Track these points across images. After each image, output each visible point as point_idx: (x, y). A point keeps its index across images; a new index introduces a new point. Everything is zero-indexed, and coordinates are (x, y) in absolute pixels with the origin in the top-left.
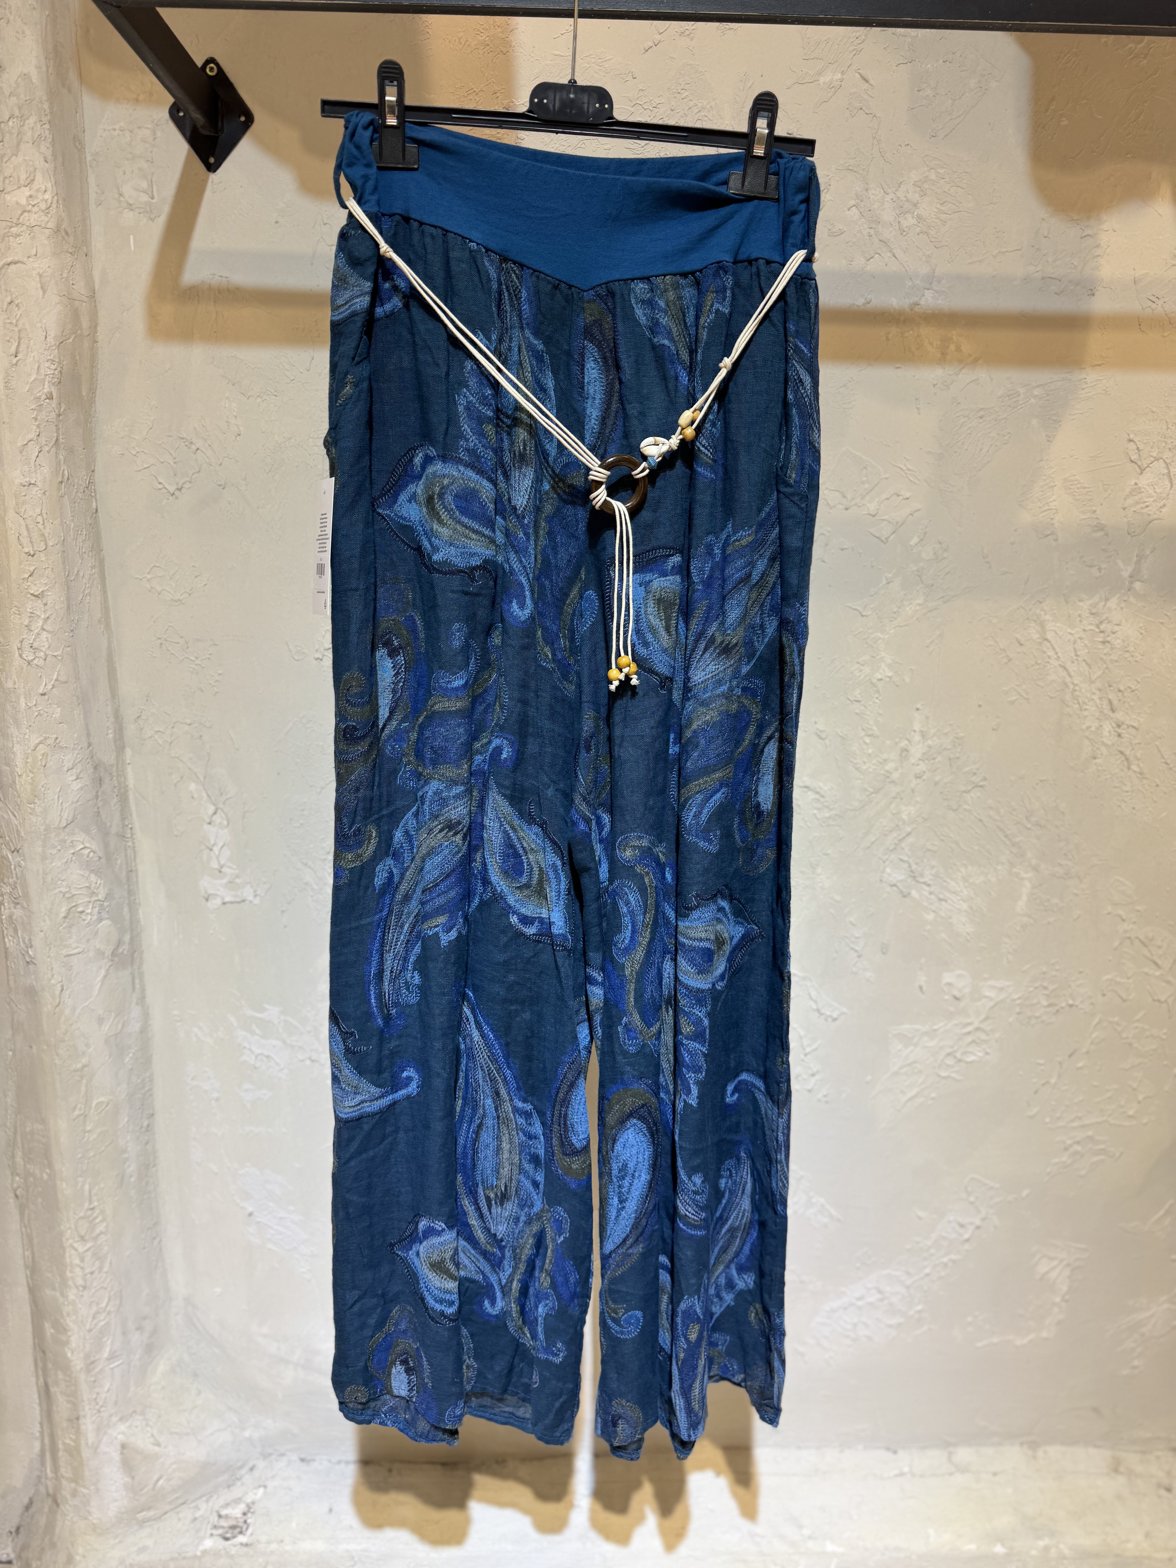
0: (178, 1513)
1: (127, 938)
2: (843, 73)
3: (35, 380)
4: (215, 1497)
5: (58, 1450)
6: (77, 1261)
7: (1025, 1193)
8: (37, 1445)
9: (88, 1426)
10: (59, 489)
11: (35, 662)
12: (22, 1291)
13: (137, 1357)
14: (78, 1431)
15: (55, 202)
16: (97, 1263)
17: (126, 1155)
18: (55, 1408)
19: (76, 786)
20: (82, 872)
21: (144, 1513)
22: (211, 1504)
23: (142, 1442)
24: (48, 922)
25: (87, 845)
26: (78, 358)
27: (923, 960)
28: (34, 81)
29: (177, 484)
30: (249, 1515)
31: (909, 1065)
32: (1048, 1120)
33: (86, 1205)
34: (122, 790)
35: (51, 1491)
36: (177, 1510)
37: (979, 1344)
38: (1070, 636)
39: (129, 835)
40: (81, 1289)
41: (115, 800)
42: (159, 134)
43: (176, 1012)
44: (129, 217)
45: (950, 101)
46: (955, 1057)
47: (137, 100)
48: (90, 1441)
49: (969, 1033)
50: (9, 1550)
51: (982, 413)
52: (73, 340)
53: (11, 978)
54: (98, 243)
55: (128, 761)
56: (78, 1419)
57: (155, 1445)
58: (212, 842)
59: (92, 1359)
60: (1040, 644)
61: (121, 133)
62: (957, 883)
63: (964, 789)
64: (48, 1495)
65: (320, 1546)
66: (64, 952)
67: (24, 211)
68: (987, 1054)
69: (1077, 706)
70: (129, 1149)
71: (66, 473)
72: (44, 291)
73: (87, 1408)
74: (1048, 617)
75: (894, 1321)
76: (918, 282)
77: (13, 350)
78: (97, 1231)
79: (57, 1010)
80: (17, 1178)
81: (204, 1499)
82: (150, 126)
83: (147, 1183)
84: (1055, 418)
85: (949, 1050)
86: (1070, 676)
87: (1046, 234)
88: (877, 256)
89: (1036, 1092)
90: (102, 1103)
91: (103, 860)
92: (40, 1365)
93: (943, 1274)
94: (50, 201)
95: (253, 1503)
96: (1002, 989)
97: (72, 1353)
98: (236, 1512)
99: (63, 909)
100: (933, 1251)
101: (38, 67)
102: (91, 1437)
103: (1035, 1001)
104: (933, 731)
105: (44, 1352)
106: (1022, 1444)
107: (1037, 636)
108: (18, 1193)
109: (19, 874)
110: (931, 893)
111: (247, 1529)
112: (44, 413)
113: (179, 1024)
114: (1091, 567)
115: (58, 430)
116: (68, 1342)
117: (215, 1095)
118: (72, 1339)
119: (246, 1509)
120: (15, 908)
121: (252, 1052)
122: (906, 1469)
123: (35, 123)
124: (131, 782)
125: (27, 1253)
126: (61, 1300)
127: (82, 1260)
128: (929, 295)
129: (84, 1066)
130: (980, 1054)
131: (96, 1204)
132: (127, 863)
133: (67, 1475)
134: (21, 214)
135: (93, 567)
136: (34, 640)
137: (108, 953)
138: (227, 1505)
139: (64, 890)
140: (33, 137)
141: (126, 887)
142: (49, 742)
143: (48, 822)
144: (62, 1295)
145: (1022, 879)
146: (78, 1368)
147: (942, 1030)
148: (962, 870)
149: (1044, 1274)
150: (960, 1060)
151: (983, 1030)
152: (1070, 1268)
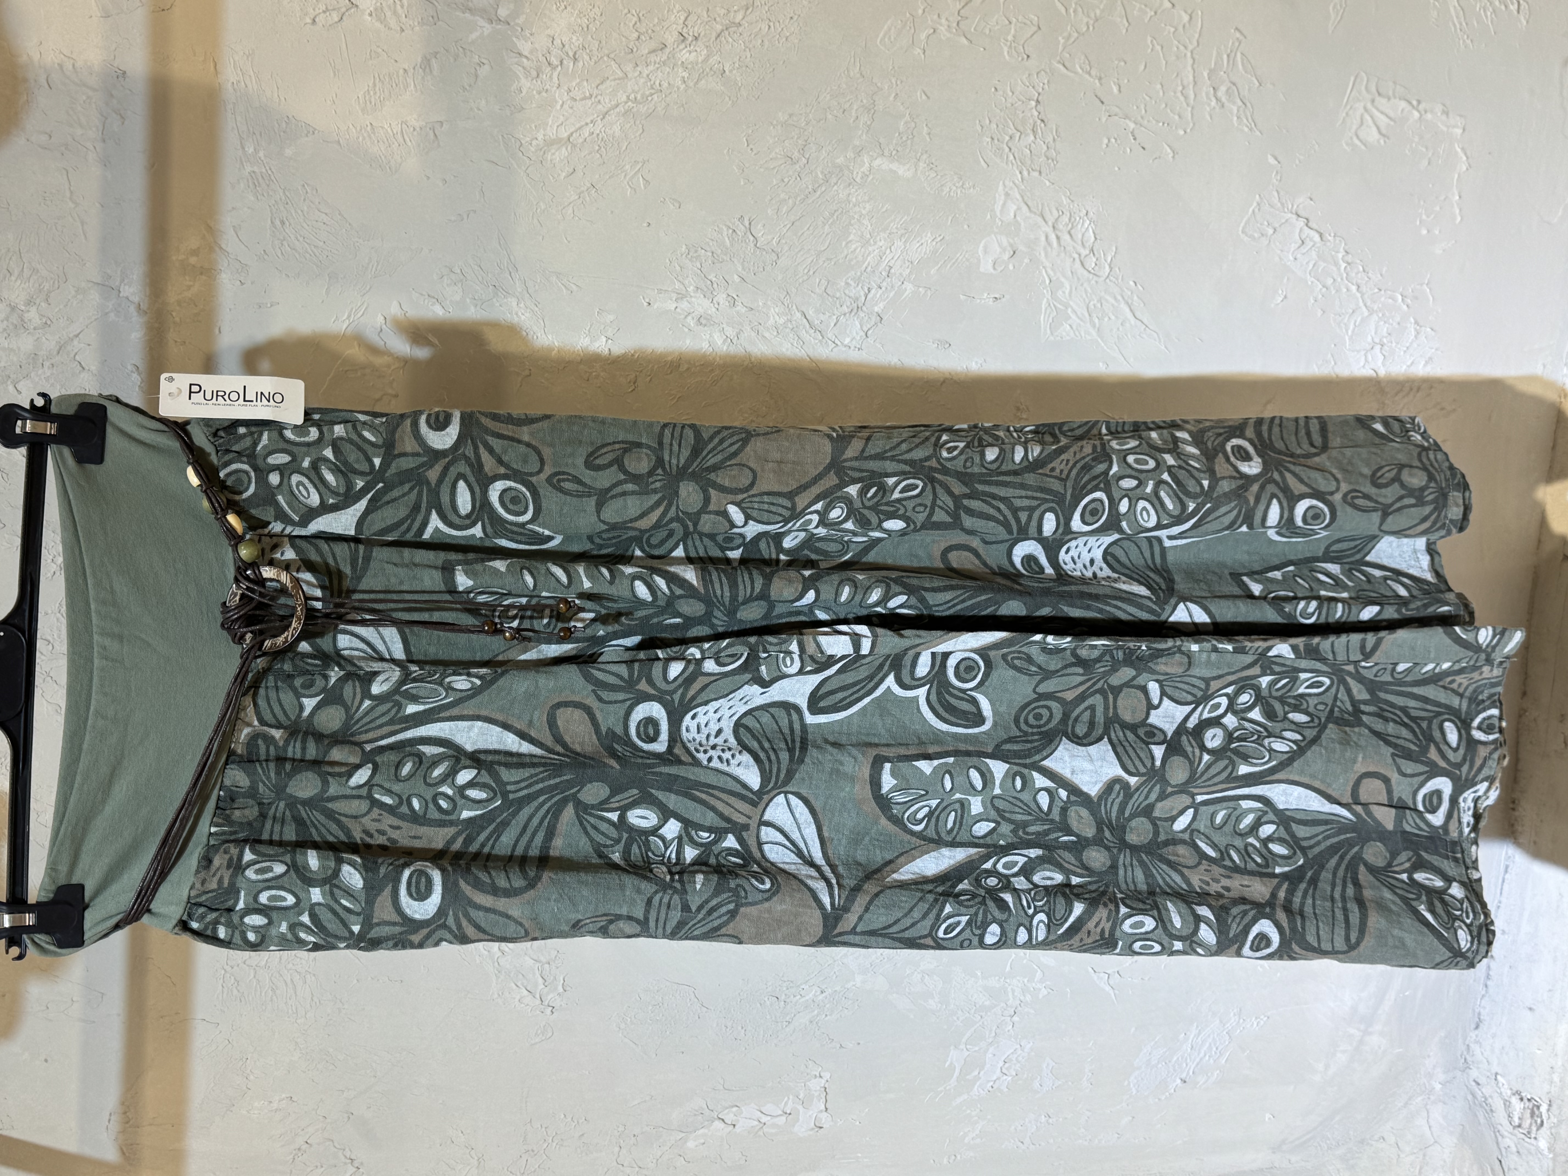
4: (1500, 1127)
22: (1506, 1133)
27: (963, 297)
29: (346, 1164)
30: (1523, 1095)
31: (1090, 315)
37: (1458, 220)
38: (566, 107)
46: (1086, 256)
51: (278, 223)
58: (756, 1123)
60: (574, 146)
63: (752, 245)
68: (1087, 214)
69: (655, 96)
74: (540, 137)
75: (1412, 329)
76: (110, 305)
81: (1500, 1138)
84: (284, 125)
85: (1078, 265)
86: (617, 106)
88: (77, 358)
89: (1143, 148)
93: (1360, 268)
95: (1511, 1088)
98: (1517, 1107)
103: (1028, 152)
104: (677, 285)
110: (880, 287)
111: (1535, 1100)
117: (1043, 1119)
119: (1517, 1097)
121: (998, 1078)
128: (127, 291)
130: (1087, 224)
138: (1509, 1117)
145: (870, 169)
147: (1051, 273)
148: (854, 246)
149: (1380, 132)
150: (1092, 250)
151: (1057, 220)
152: (1378, 99)
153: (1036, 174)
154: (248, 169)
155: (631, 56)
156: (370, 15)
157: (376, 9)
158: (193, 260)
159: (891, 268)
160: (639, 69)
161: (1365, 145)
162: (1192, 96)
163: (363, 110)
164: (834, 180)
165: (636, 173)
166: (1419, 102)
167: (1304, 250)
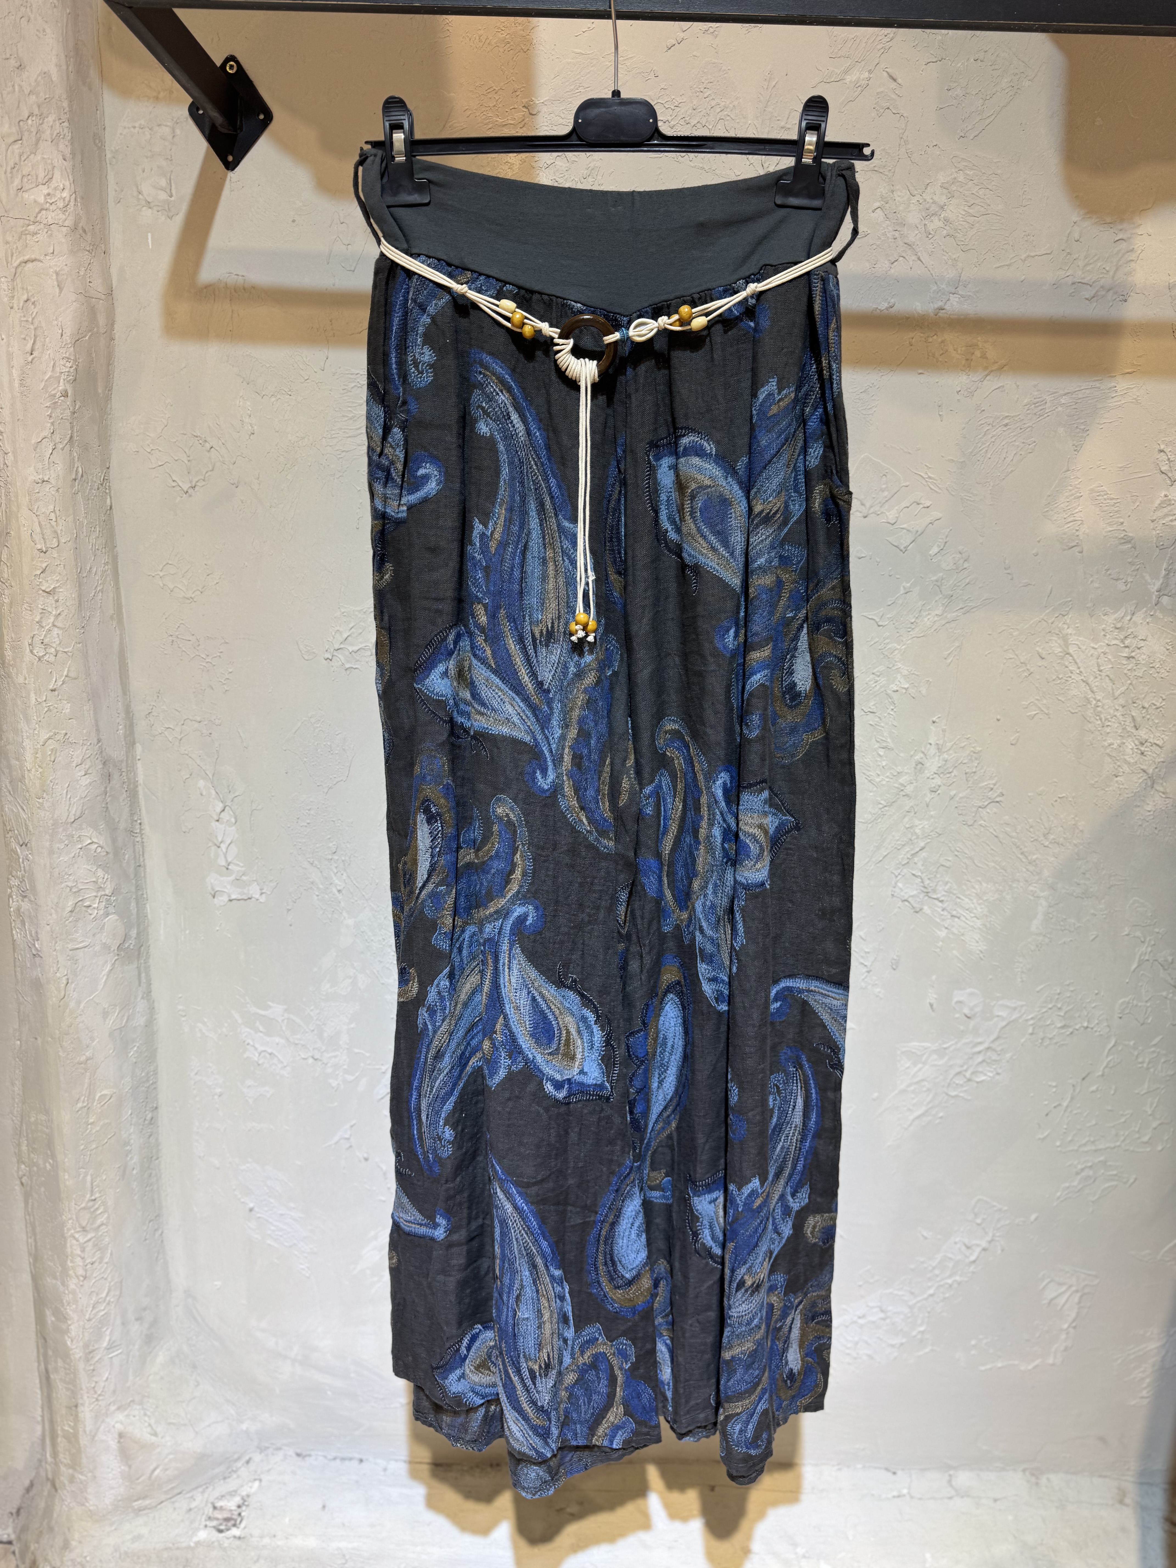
0: (173, 1503)
1: (134, 933)
2: (870, 72)
3: (50, 378)
4: (210, 1489)
5: (57, 1437)
6: (78, 1252)
7: (1033, 1217)
8: (39, 1429)
9: (86, 1413)
10: (72, 487)
11: (46, 658)
12: (26, 1278)
13: (137, 1347)
14: (76, 1419)
15: (72, 200)
16: (98, 1255)
17: (128, 1148)
18: (54, 1395)
19: (85, 781)
20: (89, 867)
21: (140, 1502)
22: (206, 1495)
23: (140, 1431)
24: (54, 916)
25: (95, 840)
26: (94, 355)
27: (934, 977)
28: (54, 79)
29: (191, 482)
30: (244, 1508)
31: (918, 1083)
32: (1058, 1144)
33: (88, 1196)
34: (132, 786)
35: (50, 1476)
36: (173, 1500)
37: (983, 1368)
38: (1092, 651)
39: (138, 831)
40: (82, 1279)
41: (124, 795)
42: (178, 132)
43: (180, 1007)
44: (147, 214)
45: (981, 101)
46: (965, 1076)
47: (157, 98)
48: (88, 1429)
49: (980, 1052)
50: (10, 1530)
51: (1006, 421)
52: (90, 338)
53: (18, 969)
54: (116, 239)
55: (138, 757)
56: (76, 1406)
57: (152, 1435)
58: (220, 840)
59: (91, 1348)
60: (1062, 658)
61: (140, 130)
62: (971, 900)
63: (980, 804)
64: (48, 1479)
65: (312, 1543)
66: (70, 946)
67: (42, 210)
68: (998, 1074)
69: (1099, 722)
70: (132, 1141)
71: (80, 469)
72: (61, 290)
73: (85, 1397)
74: (1070, 631)
75: (896, 1341)
76: (944, 286)
77: (29, 347)
78: (99, 1222)
79: (62, 1003)
80: (23, 1166)
81: (200, 1490)
82: (169, 124)
83: (150, 1175)
84: (1082, 427)
85: (958, 1069)
86: (1093, 692)
87: (1077, 238)
88: (901, 258)
89: (1047, 1115)
90: (105, 1095)
91: (111, 856)
92: (41, 1351)
93: (947, 1295)
94: (67, 200)
95: (248, 1496)
96: (1015, 1009)
97: (72, 1341)
98: (231, 1504)
99: (70, 903)
100: (937, 1272)
101: (58, 66)
102: (89, 1426)
103: (1048, 1023)
104: (949, 745)
105: (45, 1339)
106: (1024, 1471)
107: (1060, 650)
108: (23, 1181)
109: (27, 868)
110: (943, 910)
111: (241, 1522)
112: (58, 410)
113: (184, 1019)
114: (1117, 580)
115: (72, 428)
116: (68, 1331)
117: (218, 1090)
118: (72, 1327)
119: (241, 1502)
120: (23, 901)
121: (256, 1049)
122: (905, 1491)
123: (54, 121)
124: (141, 779)
125: (30, 1240)
126: (61, 1288)
127: (83, 1251)
128: (954, 300)
129: (88, 1059)
130: (991, 1074)
131: (97, 1195)
132: (135, 858)
133: (65, 1461)
134: (39, 212)
135: (106, 564)
136: (45, 636)
137: (114, 947)
138: (222, 1497)
139: (70, 884)
140: (52, 134)
141: (134, 881)
142: (57, 737)
143: (56, 816)
144: (63, 1284)
145: (1038, 897)
146: (77, 1356)
147: (951, 1049)
148: (977, 887)
149: (1052, 1300)
150: (969, 1080)
151: (994, 1050)
152: (1079, 1295)
153: (1030, 1031)
154: (1048, 398)
155: (1130, 702)
156: (1166, 496)
157: (1170, 500)
158: (978, 353)
159: (959, 918)
160: (1120, 708)
161: (1044, 1288)
162: (1086, 1149)
163: (1092, 490)
164: (1031, 868)
165: (1040, 708)
166: (1075, 1327)
167: (963, 1248)
